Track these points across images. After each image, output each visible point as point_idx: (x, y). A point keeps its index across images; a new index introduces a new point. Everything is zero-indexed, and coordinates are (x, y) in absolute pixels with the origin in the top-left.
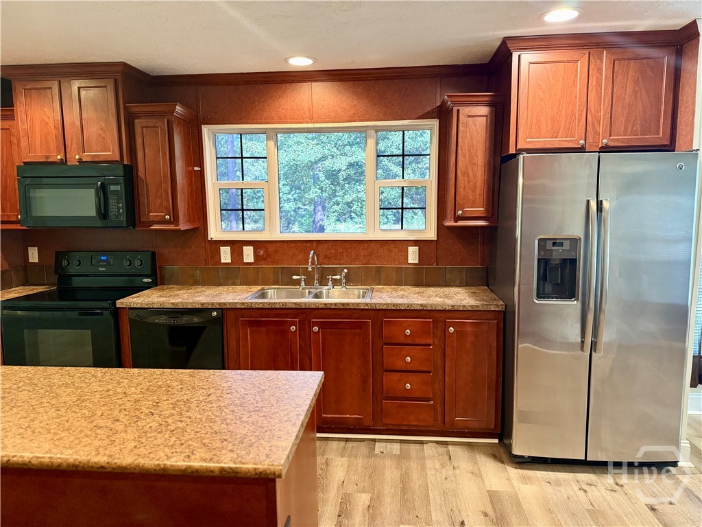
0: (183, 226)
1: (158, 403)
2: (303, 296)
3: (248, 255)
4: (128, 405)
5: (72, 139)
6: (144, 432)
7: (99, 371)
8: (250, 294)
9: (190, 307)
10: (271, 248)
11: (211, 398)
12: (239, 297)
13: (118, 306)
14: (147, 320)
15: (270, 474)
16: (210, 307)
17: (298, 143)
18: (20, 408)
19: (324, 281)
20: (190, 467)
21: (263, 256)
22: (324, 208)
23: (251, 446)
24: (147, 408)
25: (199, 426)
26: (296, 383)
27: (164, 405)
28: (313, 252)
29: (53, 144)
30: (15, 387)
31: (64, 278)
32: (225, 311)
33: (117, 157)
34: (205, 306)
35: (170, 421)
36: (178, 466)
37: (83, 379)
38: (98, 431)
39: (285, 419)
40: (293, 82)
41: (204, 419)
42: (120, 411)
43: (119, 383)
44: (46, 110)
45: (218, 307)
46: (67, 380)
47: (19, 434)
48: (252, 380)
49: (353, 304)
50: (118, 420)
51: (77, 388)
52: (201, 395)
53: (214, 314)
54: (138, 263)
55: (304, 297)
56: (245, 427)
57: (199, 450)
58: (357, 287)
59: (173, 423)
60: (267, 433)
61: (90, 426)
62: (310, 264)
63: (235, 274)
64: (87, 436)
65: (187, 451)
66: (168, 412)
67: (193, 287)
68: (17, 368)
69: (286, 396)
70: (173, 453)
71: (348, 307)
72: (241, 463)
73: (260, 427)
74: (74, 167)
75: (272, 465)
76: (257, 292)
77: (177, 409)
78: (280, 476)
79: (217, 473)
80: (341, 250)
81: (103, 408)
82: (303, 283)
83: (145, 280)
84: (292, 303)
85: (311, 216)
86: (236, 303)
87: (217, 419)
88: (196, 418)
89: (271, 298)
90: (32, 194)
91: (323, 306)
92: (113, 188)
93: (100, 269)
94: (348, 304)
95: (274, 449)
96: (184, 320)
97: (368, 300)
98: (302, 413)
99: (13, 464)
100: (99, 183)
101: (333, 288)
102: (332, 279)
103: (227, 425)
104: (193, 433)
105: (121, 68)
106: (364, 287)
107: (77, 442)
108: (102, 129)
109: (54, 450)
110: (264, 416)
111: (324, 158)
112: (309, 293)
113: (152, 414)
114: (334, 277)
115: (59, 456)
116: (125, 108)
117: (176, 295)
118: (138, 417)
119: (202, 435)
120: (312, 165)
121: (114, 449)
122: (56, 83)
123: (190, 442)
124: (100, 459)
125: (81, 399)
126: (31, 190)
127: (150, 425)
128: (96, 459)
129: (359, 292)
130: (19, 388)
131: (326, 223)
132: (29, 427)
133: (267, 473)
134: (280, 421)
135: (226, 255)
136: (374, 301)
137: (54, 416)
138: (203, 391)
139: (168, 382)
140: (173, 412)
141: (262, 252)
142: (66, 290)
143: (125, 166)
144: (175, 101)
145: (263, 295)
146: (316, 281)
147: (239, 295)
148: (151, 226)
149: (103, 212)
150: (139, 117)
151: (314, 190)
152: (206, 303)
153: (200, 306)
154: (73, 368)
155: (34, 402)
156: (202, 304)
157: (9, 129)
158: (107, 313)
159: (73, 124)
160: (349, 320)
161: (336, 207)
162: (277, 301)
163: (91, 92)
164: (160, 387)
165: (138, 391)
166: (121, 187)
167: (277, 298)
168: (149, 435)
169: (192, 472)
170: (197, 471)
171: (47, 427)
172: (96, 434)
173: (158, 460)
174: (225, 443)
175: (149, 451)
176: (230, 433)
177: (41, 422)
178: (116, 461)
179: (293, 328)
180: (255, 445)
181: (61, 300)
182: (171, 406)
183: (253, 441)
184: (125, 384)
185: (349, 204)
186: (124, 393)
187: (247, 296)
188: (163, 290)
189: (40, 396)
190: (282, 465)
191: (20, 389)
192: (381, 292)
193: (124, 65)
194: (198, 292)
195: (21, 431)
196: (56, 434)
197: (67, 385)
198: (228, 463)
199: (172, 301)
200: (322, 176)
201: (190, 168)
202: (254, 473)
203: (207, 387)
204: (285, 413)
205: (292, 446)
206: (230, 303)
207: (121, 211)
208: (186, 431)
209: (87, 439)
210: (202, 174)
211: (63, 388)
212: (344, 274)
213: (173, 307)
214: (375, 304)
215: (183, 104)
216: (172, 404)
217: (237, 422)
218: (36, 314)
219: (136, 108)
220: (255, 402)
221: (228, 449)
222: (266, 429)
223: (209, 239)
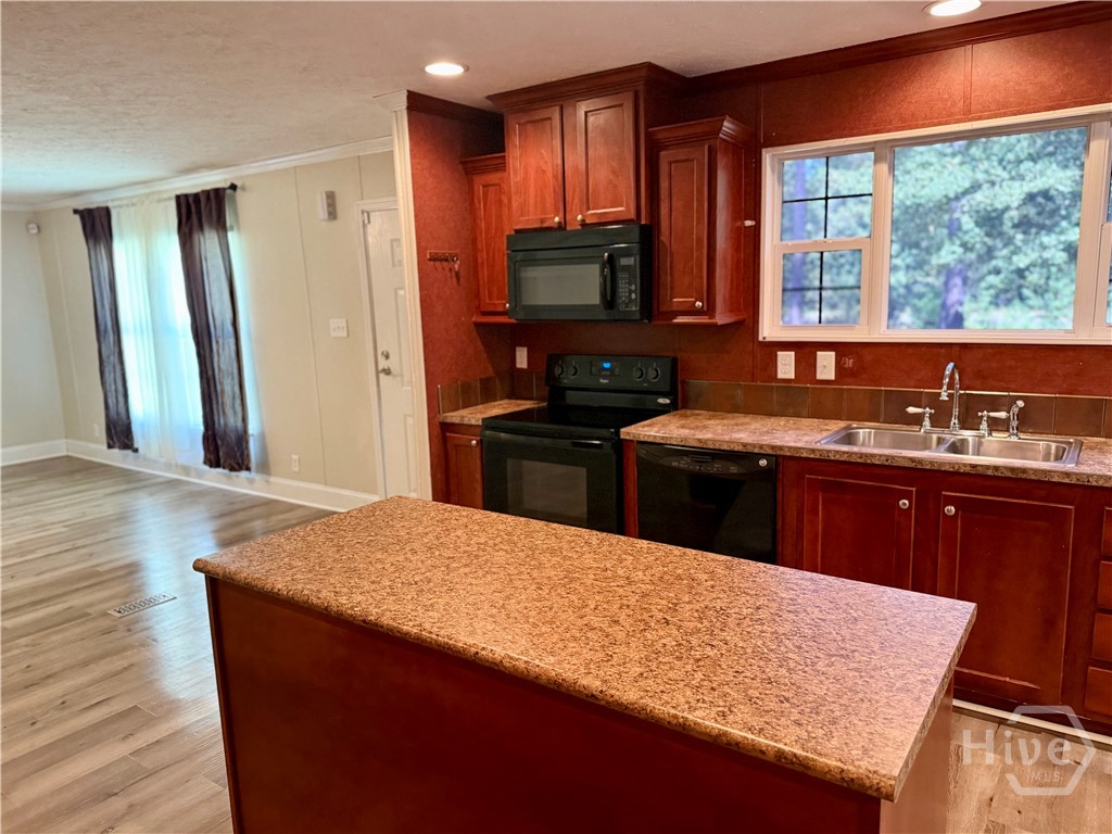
0: (721, 318)
1: (676, 605)
2: (926, 446)
3: (826, 366)
4: (633, 600)
5: (574, 191)
6: (653, 652)
7: (595, 537)
8: (825, 434)
9: (725, 447)
10: (868, 357)
11: (763, 614)
12: (806, 438)
13: (622, 437)
14: (661, 462)
15: (871, 787)
16: (756, 451)
17: (925, 165)
18: (495, 576)
19: (969, 420)
20: (725, 734)
21: (851, 369)
22: (965, 281)
23: (834, 723)
24: (660, 611)
25: (742, 661)
26: (918, 617)
27: (686, 611)
28: (951, 365)
29: (550, 201)
30: (491, 542)
31: (556, 392)
32: (783, 462)
33: (632, 215)
34: (750, 449)
35: (695, 642)
36: (706, 727)
37: (573, 544)
38: (589, 634)
39: (898, 685)
40: (935, 49)
41: (749, 651)
42: (621, 608)
43: (621, 561)
44: (543, 151)
45: (770, 452)
46: (553, 542)
47: (491, 616)
48: (834, 594)
49: (1036, 471)
50: (617, 622)
51: (565, 558)
52: (743, 606)
53: (763, 462)
54: (652, 374)
55: (929, 447)
56: (821, 682)
57: (742, 707)
58: (1044, 437)
59: (700, 646)
60: (864, 706)
61: (580, 622)
62: (945, 387)
63: (802, 399)
64: (575, 639)
65: (722, 703)
66: (692, 625)
67: (729, 415)
68: (494, 515)
69: (899, 639)
70: (698, 700)
71: (1024, 476)
72: (815, 751)
73: (851, 690)
74: (575, 232)
75: (875, 772)
76: (838, 432)
77: (706, 623)
78: (889, 797)
79: (771, 757)
80: (1013, 363)
81: (597, 598)
82: (927, 423)
83: (661, 401)
84: (904, 457)
85: (937, 295)
86: (800, 448)
87: (772, 655)
88: (736, 644)
89: (863, 445)
90: (523, 275)
91: (968, 469)
92: (624, 261)
93: (601, 380)
94: (1024, 470)
95: (877, 739)
96: (716, 467)
97: (1070, 467)
98: (932, 680)
99: (481, 660)
100: (606, 254)
101: (990, 434)
102: (989, 417)
103: (789, 670)
104: (731, 672)
105: (643, 73)
106: (1059, 438)
107: (561, 645)
108: (614, 172)
109: (531, 652)
110: (857, 670)
111: (975, 187)
112: (940, 441)
113: (667, 623)
114: (992, 414)
115: (537, 662)
116: (648, 135)
117: (705, 427)
118: (646, 624)
119: (746, 680)
120: (947, 204)
121: (609, 671)
122: (557, 109)
123: (726, 689)
124: (591, 683)
125: (569, 577)
126: (523, 268)
127: (664, 641)
128: (584, 682)
129: (1049, 447)
130: (495, 545)
131: (966, 309)
132: (503, 606)
133: (863, 785)
134: (890, 687)
135: (786, 366)
136: (1085, 469)
137: (535, 597)
138: (748, 598)
139: (692, 571)
140: (699, 625)
141: (849, 363)
142: (558, 409)
143: (642, 227)
144: (722, 116)
145: (849, 438)
146: (954, 421)
147: (805, 435)
148: (675, 318)
149: (610, 299)
150: (666, 148)
151: (947, 247)
152: (750, 444)
153: (740, 448)
154: (562, 527)
155: (512, 570)
156: (745, 445)
157: (499, 185)
158: (607, 445)
159: (576, 170)
160: (1025, 502)
161: (992, 279)
162: (876, 451)
163: (602, 116)
164: (679, 578)
165: (647, 579)
166: (635, 261)
167: (875, 446)
168: (661, 659)
169: (729, 744)
170: (737, 744)
171: (525, 611)
172: (587, 638)
173: (674, 707)
174: (787, 705)
175: (661, 688)
176: (794, 687)
177: (519, 603)
178: (613, 692)
179: (904, 503)
180: (842, 723)
181: (551, 422)
182: (696, 615)
183: (838, 713)
184: (628, 563)
185: (1020, 273)
186: (628, 578)
187: (819, 437)
188: (686, 416)
189: (520, 561)
190: (895, 779)
191: (497, 548)
192: (1102, 451)
193: (650, 67)
194: (737, 425)
195: (494, 611)
196: (535, 625)
197: (553, 552)
198: (792, 746)
199: (700, 436)
200: (967, 222)
201: (739, 223)
202: (839, 776)
203: (754, 592)
204: (898, 672)
205: (915, 742)
206: (790, 448)
207: (633, 296)
208: (719, 665)
209: (574, 645)
210: (756, 230)
211: (548, 555)
212: (1016, 410)
213: (701, 445)
214: (1089, 476)
215: (736, 118)
216: (697, 611)
217: (806, 669)
218: (522, 438)
219: (663, 133)
220: (839, 638)
221: (792, 718)
222: (861, 695)
223: (761, 339)
